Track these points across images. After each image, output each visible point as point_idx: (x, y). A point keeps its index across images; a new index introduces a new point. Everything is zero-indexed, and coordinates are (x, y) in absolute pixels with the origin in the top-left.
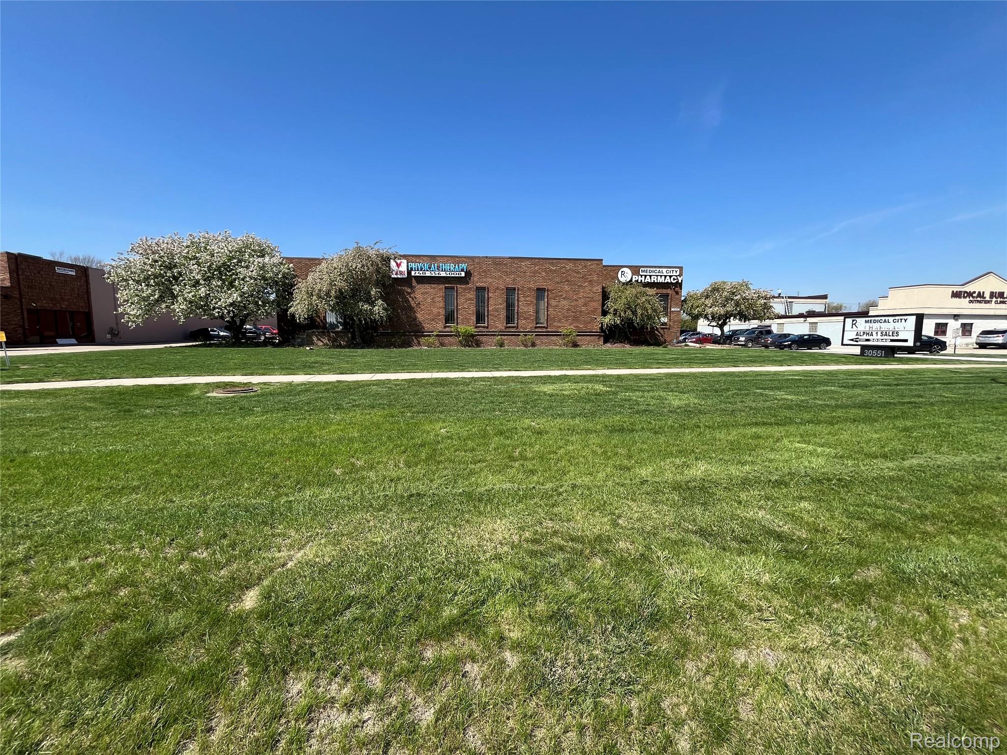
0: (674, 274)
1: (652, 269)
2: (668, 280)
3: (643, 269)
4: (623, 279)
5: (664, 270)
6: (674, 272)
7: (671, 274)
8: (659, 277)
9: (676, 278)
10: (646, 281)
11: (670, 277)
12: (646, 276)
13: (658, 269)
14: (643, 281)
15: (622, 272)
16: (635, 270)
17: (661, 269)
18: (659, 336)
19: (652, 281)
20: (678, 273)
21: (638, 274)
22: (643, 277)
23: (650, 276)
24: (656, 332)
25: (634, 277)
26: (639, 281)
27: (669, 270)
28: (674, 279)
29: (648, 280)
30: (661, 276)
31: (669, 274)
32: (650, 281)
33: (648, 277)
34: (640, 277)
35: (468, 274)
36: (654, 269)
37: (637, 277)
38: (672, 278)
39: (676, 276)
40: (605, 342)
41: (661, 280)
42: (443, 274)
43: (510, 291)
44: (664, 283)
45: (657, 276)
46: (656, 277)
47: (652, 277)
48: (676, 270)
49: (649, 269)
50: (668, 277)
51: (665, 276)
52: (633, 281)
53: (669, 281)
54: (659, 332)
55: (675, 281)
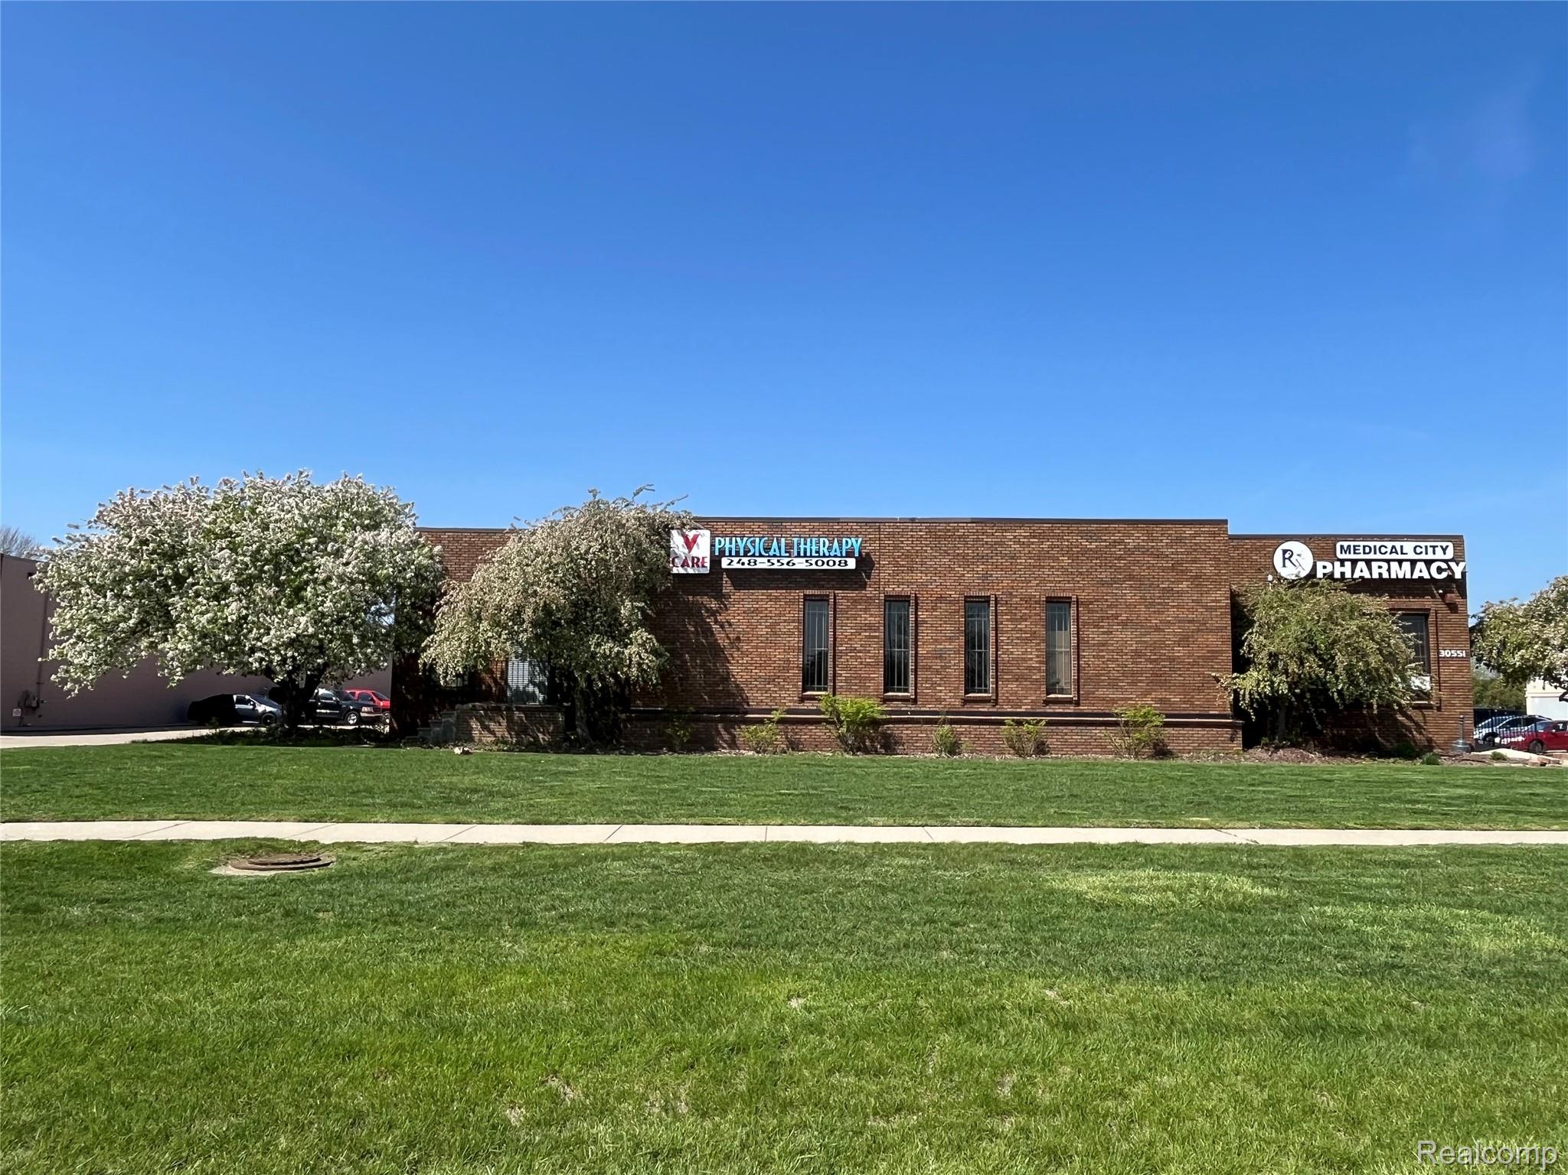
0: (1439, 554)
1: (1372, 544)
2: (1421, 571)
3: (1345, 544)
4: (1288, 572)
5: (1408, 546)
6: (1439, 550)
7: (1430, 556)
8: (1394, 566)
9: (1444, 566)
10: (1356, 576)
11: (1428, 563)
12: (1354, 562)
13: (1389, 544)
14: (1348, 575)
15: (1285, 552)
16: (1323, 546)
17: (1398, 544)
18: (1408, 729)
19: (1376, 576)
20: (1450, 554)
21: (1333, 558)
22: (1348, 564)
23: (1368, 562)
24: (1400, 718)
25: (1320, 564)
26: (1337, 575)
27: (1423, 544)
28: (1440, 570)
29: (1362, 571)
30: (1400, 562)
31: (1423, 556)
32: (1367, 575)
33: (1361, 565)
34: (1337, 564)
35: (865, 562)
36: (1378, 544)
37: (1329, 565)
38: (1434, 567)
39: (1446, 561)
40: (1248, 744)
41: (1403, 572)
42: (800, 564)
43: (975, 605)
44: (1412, 580)
45: (1388, 561)
46: (1385, 565)
47: (1374, 565)
48: (1444, 544)
49: (1362, 544)
50: (1420, 565)
51: (1413, 563)
52: (1320, 575)
53: (1427, 576)
54: (1409, 718)
55: (1444, 575)
